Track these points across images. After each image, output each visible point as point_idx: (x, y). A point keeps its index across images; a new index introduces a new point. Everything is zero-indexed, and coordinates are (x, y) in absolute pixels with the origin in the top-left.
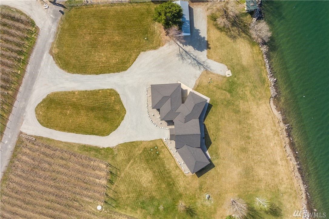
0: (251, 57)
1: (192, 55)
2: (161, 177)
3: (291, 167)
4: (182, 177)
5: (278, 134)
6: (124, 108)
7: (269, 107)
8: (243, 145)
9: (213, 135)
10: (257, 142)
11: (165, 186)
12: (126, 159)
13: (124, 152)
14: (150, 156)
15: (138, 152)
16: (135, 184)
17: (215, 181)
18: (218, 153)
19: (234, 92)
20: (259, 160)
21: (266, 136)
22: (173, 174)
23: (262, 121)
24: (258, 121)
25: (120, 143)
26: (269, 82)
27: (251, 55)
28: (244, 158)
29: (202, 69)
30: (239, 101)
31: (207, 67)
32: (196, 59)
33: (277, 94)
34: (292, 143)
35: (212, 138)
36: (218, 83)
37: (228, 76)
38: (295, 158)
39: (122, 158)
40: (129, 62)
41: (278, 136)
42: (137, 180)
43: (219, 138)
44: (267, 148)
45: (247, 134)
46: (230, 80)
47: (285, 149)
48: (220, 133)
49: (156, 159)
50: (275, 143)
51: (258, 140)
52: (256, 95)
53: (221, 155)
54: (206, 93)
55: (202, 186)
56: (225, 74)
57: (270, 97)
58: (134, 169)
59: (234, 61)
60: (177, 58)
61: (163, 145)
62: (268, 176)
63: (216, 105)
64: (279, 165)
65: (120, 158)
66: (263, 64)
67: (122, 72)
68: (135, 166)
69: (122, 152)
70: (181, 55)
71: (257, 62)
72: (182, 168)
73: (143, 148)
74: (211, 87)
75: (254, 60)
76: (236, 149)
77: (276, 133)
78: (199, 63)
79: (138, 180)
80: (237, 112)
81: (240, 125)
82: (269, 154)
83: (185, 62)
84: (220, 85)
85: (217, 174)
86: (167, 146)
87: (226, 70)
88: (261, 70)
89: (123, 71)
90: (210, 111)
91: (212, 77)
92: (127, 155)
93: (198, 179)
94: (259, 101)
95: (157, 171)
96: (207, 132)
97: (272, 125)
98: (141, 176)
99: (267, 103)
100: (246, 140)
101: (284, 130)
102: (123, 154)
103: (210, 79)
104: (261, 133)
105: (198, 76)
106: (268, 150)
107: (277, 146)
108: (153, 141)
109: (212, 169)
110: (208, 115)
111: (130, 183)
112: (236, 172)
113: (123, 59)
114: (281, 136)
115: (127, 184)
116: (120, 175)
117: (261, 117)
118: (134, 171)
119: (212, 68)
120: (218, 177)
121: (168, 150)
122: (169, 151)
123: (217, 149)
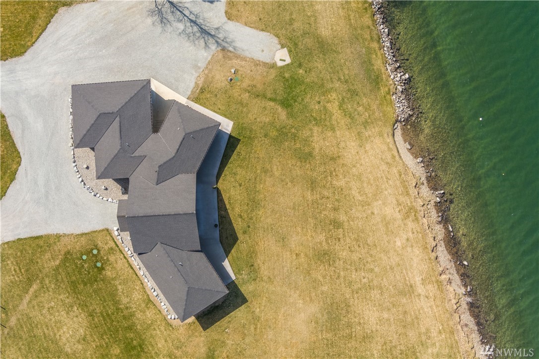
0: (343, 18)
1: (187, 13)
2: (109, 329)
3: (450, 300)
4: (162, 328)
5: (415, 215)
6: (16, 150)
7: (391, 146)
8: (321, 243)
9: (241, 216)
10: (358, 236)
11: (119, 351)
12: (20, 281)
13: (17, 263)
14: (80, 274)
15: (49, 262)
16: (45, 345)
17: (247, 340)
18: (255, 264)
19: (297, 107)
20: (365, 284)
21: (382, 221)
22: (138, 319)
23: (372, 182)
24: (363, 182)
25: (6, 241)
26: (391, 82)
27: (342, 14)
28: (324, 277)
29: (213, 47)
30: (311, 130)
31: (226, 42)
32: (198, 21)
33: (411, 113)
34: (454, 238)
35: (238, 225)
36: (254, 83)
37: (280, 64)
38: (461, 276)
39: (12, 277)
40: (31, 33)
41: (416, 219)
42: (49, 335)
43: (257, 226)
44: (386, 252)
45: (332, 215)
46: (287, 75)
47: (434, 255)
48: (260, 213)
49: (96, 281)
50: (408, 239)
51: (363, 231)
52: (356, 113)
53: (264, 272)
54: (223, 108)
55: (214, 351)
56: (274, 59)
57: (394, 120)
58: (41, 306)
59: (296, 25)
60: (149, 21)
61: (111, 244)
62: (390, 325)
63: (250, 138)
64: (420, 295)
65: (7, 278)
66: (375, 37)
67: (14, 59)
68: (44, 298)
69: (12, 263)
70: (160, 12)
71: (359, 31)
72: (162, 304)
73: (63, 253)
74: (235, 93)
75: (351, 25)
76: (302, 255)
77: (410, 212)
78: (204, 32)
79: (51, 333)
80: (305, 157)
81: (312, 190)
82: (392, 268)
83: (169, 29)
84: (260, 87)
85: (252, 320)
86: (121, 248)
87: (275, 50)
88: (370, 51)
89: (16, 56)
90: (234, 156)
91: (238, 68)
92: (23, 270)
93: (203, 333)
94: (363, 130)
95: (98, 311)
96: (226, 210)
97: (400, 193)
98: (59, 324)
99: (386, 135)
100: (330, 230)
101: (431, 206)
102: (13, 269)
103: (233, 71)
104: (370, 212)
105: (202, 65)
106: (389, 258)
107: (412, 246)
108: (86, 234)
109: (241, 308)
110: (228, 165)
111: (31, 341)
112: (302, 315)
113: (16, 27)
114: (425, 220)
115: (23, 345)
116: (7, 321)
117: (369, 170)
118: (40, 310)
119: (238, 44)
120: (255, 329)
121: (125, 257)
122: (128, 261)
123: (252, 253)
